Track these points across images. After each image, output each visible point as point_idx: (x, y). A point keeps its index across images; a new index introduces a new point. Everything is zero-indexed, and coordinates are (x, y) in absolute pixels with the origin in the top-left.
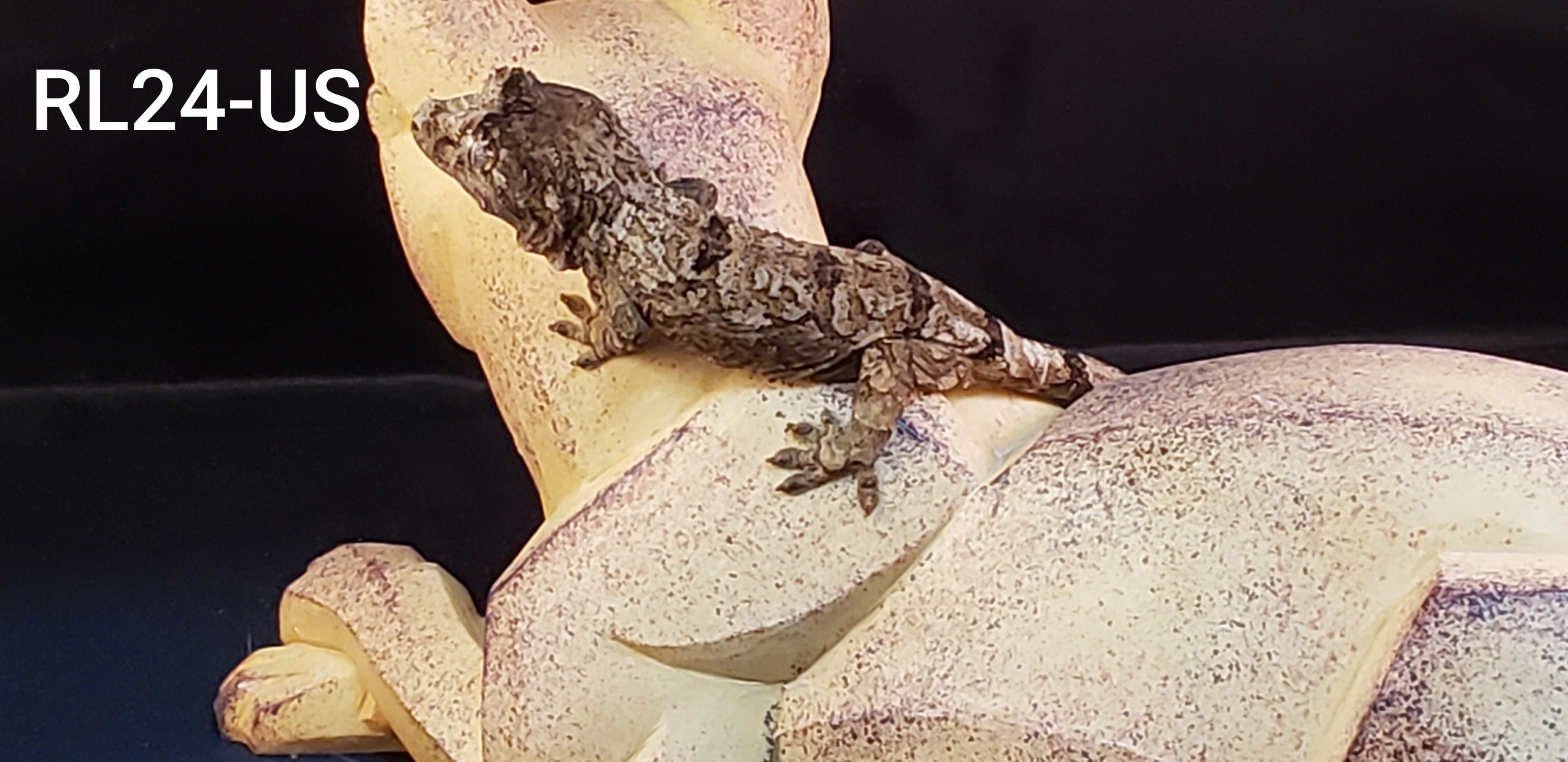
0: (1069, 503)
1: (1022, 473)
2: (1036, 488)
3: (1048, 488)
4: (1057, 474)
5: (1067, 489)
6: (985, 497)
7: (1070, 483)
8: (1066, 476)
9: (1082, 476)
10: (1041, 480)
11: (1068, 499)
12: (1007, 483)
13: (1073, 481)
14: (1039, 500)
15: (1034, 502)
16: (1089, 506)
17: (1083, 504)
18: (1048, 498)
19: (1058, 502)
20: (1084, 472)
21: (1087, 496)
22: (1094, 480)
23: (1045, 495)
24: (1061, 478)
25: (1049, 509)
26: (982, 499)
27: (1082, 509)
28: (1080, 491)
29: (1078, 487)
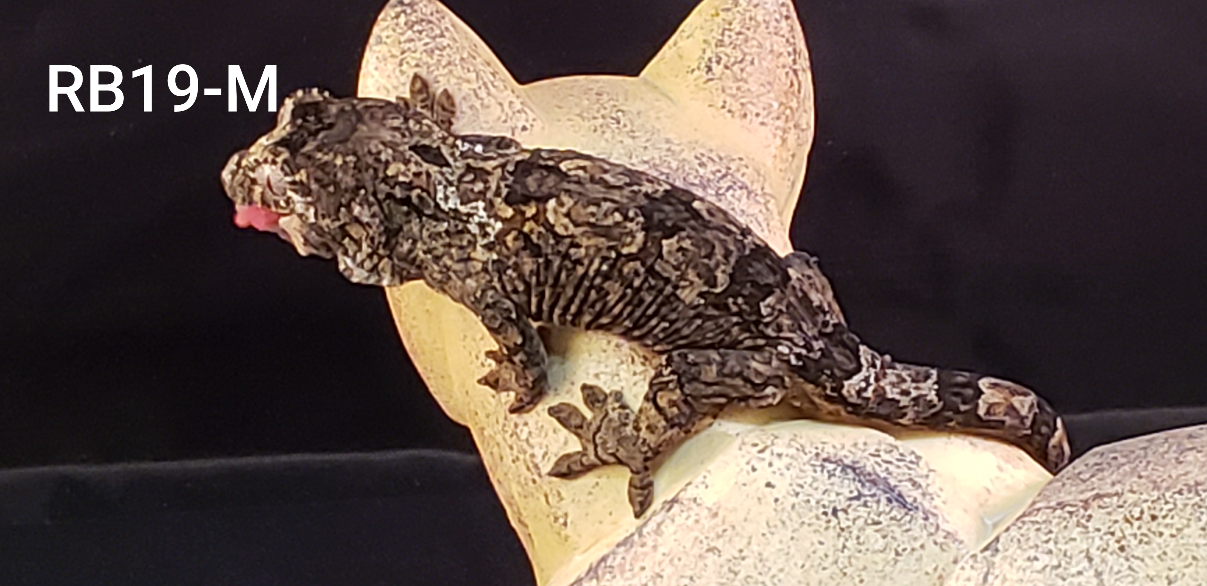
0: (1060, 570)
1: (1012, 540)
2: (1026, 555)
3: (1039, 555)
4: (1047, 542)
5: (1057, 556)
6: (976, 565)
7: (1060, 550)
8: (1056, 543)
9: (1073, 543)
10: (1031, 548)
11: (1059, 566)
12: (997, 550)
13: (1063, 547)
14: (1028, 567)
15: (1024, 570)
16: (1080, 573)
17: (1074, 570)
18: (1038, 565)
19: (1048, 569)
20: (1074, 540)
21: (1078, 563)
22: (1085, 547)
23: (1035, 563)
24: (1051, 546)
25: (1040, 576)
26: (972, 567)
27: (1073, 576)
28: (1071, 558)
29: (1068, 554)
